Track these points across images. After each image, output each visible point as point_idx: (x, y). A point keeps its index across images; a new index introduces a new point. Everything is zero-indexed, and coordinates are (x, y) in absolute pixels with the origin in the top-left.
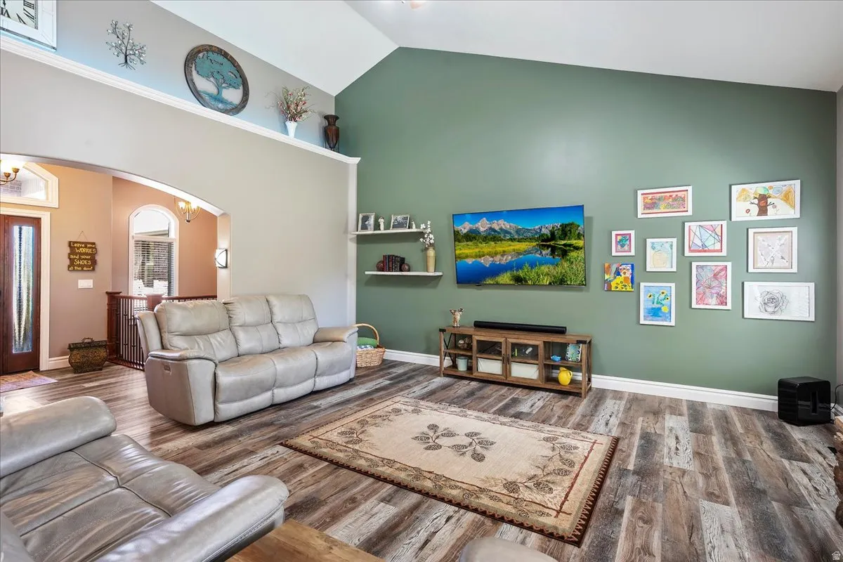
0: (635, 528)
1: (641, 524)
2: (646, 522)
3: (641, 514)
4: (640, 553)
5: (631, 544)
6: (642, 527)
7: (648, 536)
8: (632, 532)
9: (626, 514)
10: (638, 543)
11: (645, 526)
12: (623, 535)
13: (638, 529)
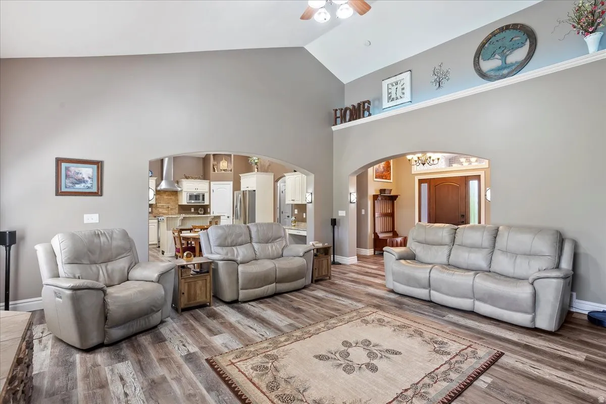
0: (192, 386)
1: (191, 392)
2: (190, 395)
3: (197, 398)
4: (179, 376)
5: (186, 377)
6: (189, 390)
7: (182, 387)
8: (191, 383)
9: (205, 392)
10: (184, 380)
11: (188, 392)
12: (195, 379)
13: (190, 387)
